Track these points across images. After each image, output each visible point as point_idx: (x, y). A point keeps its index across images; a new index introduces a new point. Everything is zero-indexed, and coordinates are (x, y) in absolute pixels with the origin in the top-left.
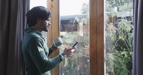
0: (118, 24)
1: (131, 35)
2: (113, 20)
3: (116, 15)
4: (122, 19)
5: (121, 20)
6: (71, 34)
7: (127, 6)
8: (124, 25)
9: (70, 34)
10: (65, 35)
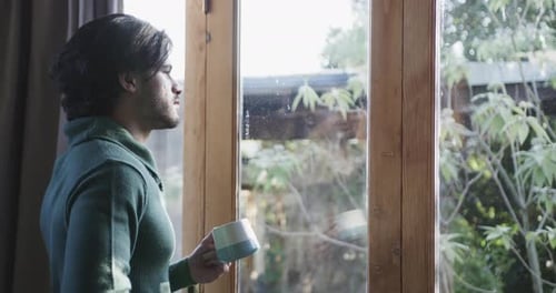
0: (471, 112)
1: (527, 160)
2: (453, 97)
3: (464, 75)
4: (490, 95)
5: (486, 100)
6: (280, 150)
7: (508, 41)
8: (500, 120)
9: (275, 153)
10: (256, 158)
